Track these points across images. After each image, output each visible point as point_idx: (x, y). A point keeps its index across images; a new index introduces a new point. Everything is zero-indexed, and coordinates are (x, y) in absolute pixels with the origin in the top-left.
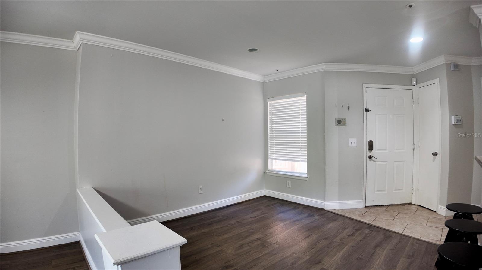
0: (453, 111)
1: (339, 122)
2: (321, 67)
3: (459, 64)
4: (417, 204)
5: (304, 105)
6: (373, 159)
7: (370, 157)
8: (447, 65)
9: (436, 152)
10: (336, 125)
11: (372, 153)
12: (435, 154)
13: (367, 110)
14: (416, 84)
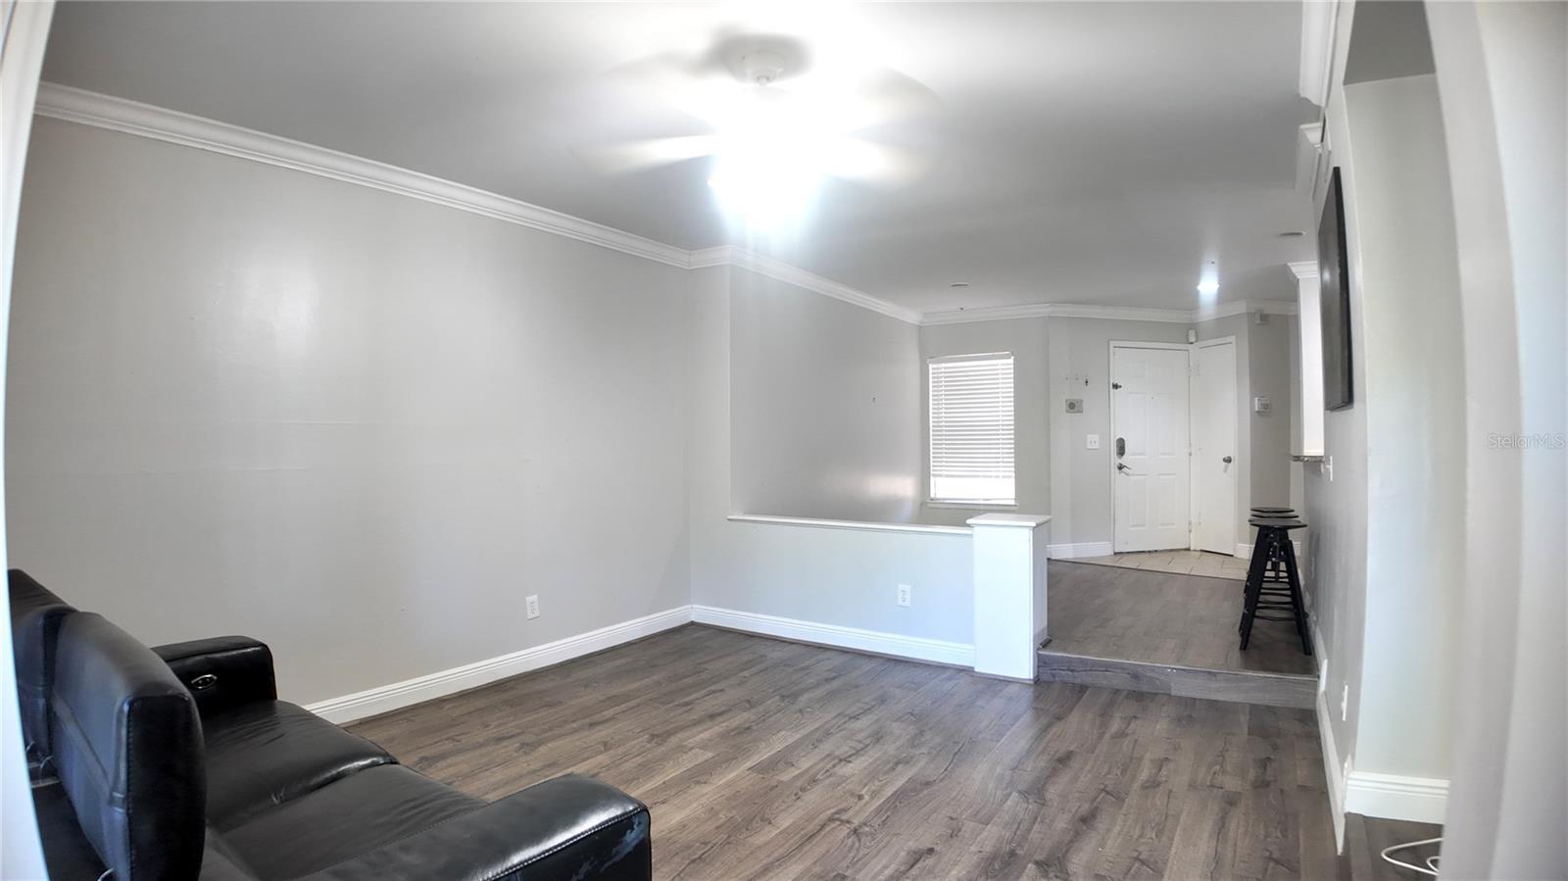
0: (1256, 390)
1: (1072, 406)
2: (1044, 310)
3: (1269, 312)
4: (1199, 549)
5: (1010, 374)
6: (1124, 470)
7: (1121, 467)
8: (1250, 315)
9: (1229, 457)
10: (1067, 411)
11: (1124, 460)
12: (1228, 460)
13: (1116, 386)
14: (1196, 341)
